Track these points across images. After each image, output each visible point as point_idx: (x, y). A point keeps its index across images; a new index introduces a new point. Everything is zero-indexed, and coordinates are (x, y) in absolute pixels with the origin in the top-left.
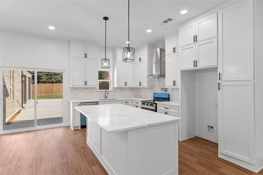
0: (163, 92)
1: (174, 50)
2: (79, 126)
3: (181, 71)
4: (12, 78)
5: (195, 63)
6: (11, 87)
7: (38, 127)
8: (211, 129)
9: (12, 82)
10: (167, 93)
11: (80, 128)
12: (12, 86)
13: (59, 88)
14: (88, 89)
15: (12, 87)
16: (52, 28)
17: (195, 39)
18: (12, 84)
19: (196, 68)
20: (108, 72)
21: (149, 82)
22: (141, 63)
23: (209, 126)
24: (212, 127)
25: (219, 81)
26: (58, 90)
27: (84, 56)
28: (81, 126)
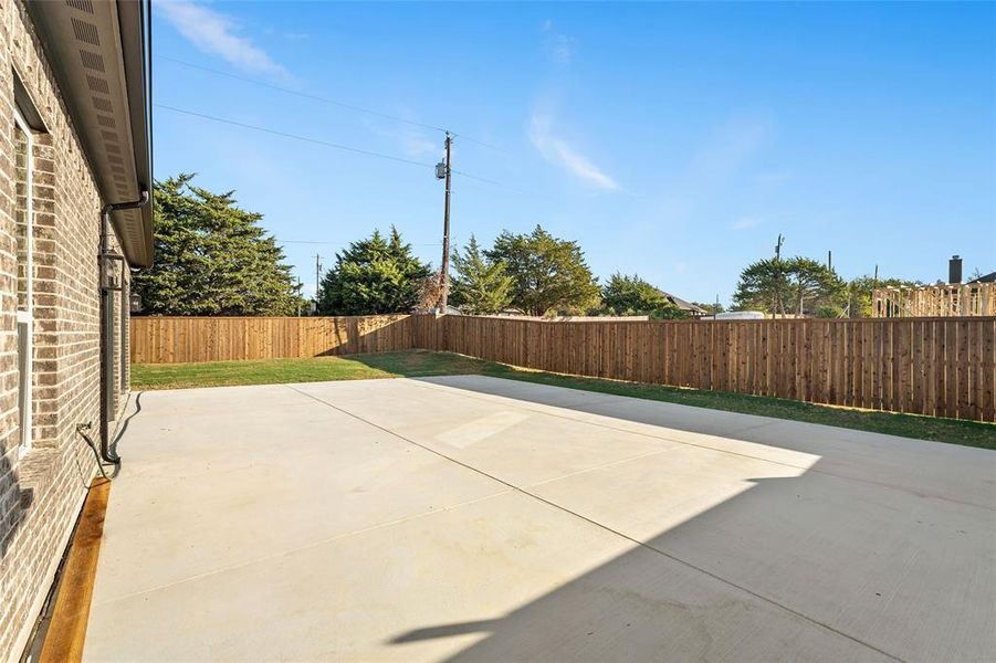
4: (37, 232)
6: (26, 317)
9: (31, 266)
12: (31, 305)
13: (241, 335)
15: (38, 313)
18: (30, 292)
26: (238, 346)
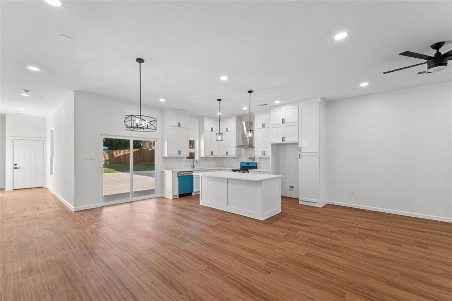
0: (251, 161)
1: (264, 126)
2: (177, 195)
3: (272, 144)
5: (283, 139)
7: (134, 199)
8: (292, 189)
10: (254, 162)
11: (178, 197)
14: (178, 159)
16: (162, 100)
17: (283, 121)
19: (283, 142)
20: (194, 141)
21: (236, 151)
22: (227, 133)
23: (290, 186)
24: (292, 187)
25: (299, 153)
27: (178, 124)
28: (179, 195)
